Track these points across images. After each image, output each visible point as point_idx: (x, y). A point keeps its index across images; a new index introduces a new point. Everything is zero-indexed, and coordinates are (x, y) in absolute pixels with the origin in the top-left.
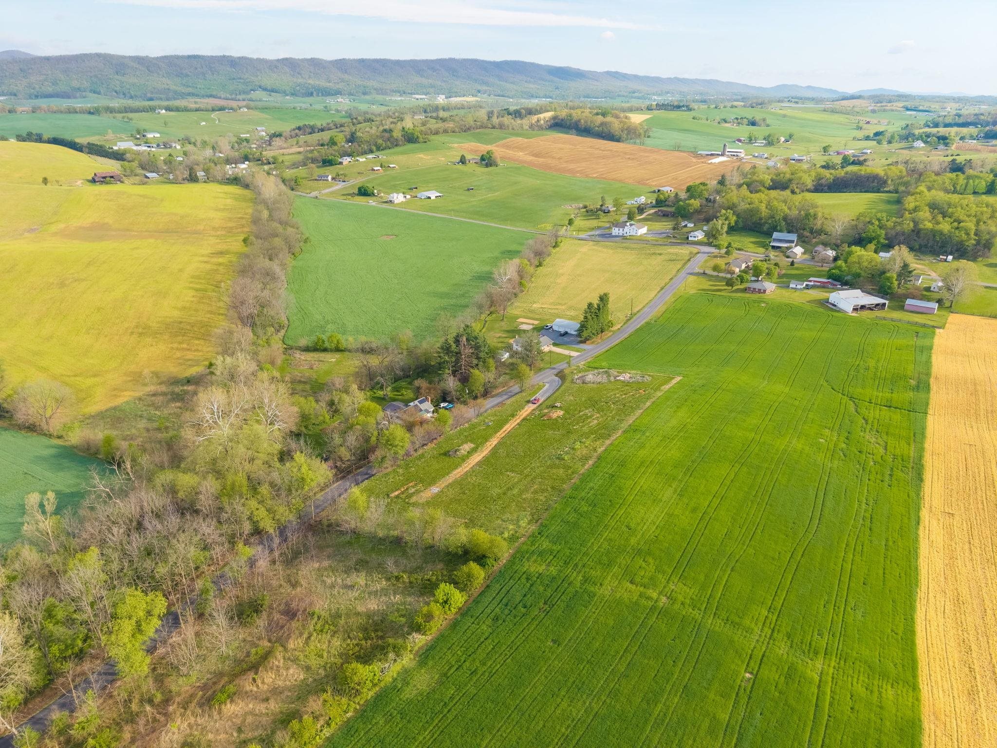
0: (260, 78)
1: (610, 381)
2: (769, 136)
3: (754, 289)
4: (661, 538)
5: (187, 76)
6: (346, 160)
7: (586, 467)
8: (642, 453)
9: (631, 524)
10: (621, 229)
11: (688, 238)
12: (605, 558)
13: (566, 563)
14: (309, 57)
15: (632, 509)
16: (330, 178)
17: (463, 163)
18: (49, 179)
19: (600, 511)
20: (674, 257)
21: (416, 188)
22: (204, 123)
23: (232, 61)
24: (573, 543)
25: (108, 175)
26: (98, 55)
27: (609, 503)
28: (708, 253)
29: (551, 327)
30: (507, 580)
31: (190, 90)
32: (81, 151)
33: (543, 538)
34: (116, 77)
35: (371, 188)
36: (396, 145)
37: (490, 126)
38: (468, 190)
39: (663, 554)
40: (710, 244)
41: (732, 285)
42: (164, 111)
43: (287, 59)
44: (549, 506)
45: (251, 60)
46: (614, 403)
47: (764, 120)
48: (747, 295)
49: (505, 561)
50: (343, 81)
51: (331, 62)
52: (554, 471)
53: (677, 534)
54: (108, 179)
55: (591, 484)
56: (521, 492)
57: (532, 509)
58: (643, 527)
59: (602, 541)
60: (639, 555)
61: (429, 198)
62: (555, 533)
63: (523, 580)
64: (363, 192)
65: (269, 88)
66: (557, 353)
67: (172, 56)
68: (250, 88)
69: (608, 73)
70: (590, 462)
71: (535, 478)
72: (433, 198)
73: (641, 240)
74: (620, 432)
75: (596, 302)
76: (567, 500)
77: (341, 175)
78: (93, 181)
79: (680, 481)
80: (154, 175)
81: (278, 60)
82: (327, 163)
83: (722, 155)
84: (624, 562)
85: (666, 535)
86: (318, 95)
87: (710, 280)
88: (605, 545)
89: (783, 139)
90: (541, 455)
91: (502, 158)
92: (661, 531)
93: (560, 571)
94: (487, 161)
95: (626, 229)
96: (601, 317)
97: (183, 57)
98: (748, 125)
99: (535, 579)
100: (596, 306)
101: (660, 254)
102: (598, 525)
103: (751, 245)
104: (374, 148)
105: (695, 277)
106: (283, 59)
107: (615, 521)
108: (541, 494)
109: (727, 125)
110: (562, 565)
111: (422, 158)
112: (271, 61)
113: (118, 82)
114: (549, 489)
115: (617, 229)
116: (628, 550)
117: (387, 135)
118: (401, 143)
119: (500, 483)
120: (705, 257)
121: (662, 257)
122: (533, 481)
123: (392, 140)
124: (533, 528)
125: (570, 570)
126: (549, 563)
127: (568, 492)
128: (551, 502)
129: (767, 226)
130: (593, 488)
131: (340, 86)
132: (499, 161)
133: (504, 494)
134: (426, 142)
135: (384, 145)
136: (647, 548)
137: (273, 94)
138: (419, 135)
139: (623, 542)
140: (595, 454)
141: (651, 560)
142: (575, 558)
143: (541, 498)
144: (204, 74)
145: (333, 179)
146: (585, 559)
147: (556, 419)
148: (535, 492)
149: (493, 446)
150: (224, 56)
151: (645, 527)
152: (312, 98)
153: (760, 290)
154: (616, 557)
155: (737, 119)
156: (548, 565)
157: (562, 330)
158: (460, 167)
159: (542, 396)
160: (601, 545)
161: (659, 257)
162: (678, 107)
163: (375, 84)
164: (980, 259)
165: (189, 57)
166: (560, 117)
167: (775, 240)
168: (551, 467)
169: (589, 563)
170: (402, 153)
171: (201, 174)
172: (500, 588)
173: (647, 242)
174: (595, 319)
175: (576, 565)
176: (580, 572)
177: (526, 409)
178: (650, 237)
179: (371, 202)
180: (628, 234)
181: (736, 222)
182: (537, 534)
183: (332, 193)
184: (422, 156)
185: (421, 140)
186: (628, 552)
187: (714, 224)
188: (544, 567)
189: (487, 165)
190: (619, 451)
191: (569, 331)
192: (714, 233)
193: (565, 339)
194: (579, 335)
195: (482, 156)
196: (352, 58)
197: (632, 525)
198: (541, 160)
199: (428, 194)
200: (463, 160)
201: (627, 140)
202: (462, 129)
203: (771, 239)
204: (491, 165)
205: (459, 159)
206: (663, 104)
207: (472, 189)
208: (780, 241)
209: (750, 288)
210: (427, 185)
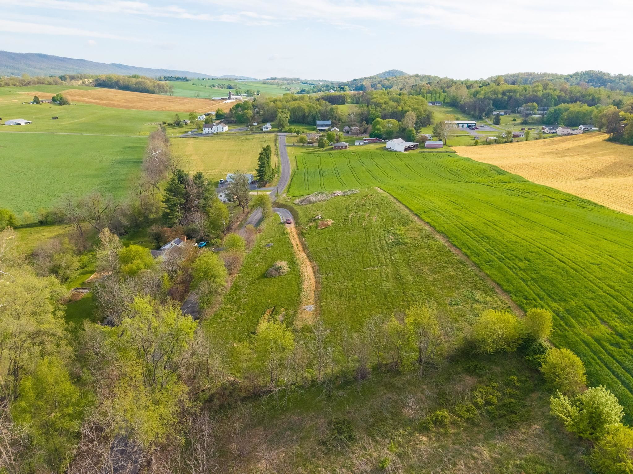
2: (248, 91)
3: (339, 147)
11: (262, 130)
17: (37, 103)
28: (285, 135)
29: (226, 181)
38: (54, 118)
40: (281, 131)
47: (236, 85)
48: (336, 151)
61: (19, 124)
72: (23, 124)
76: (490, 265)
83: (229, 99)
87: (303, 148)
91: (71, 99)
94: (60, 101)
98: (228, 88)
105: (292, 147)
115: (206, 129)
120: (285, 137)
127: (474, 259)
132: (70, 102)
147: (334, 226)
153: (342, 147)
158: (37, 105)
162: (179, 79)
164: (428, 126)
166: (102, 79)
167: (319, 126)
178: (234, 132)
180: (216, 131)
187: (280, 117)
189: (61, 104)
192: (281, 123)
195: (53, 98)
199: (17, 121)
200: (36, 101)
201: (159, 93)
202: (22, 83)
203: (315, 125)
204: (64, 104)
205: (33, 101)
206: (169, 77)
207: (57, 118)
208: (322, 126)
209: (335, 147)
210: (12, 116)
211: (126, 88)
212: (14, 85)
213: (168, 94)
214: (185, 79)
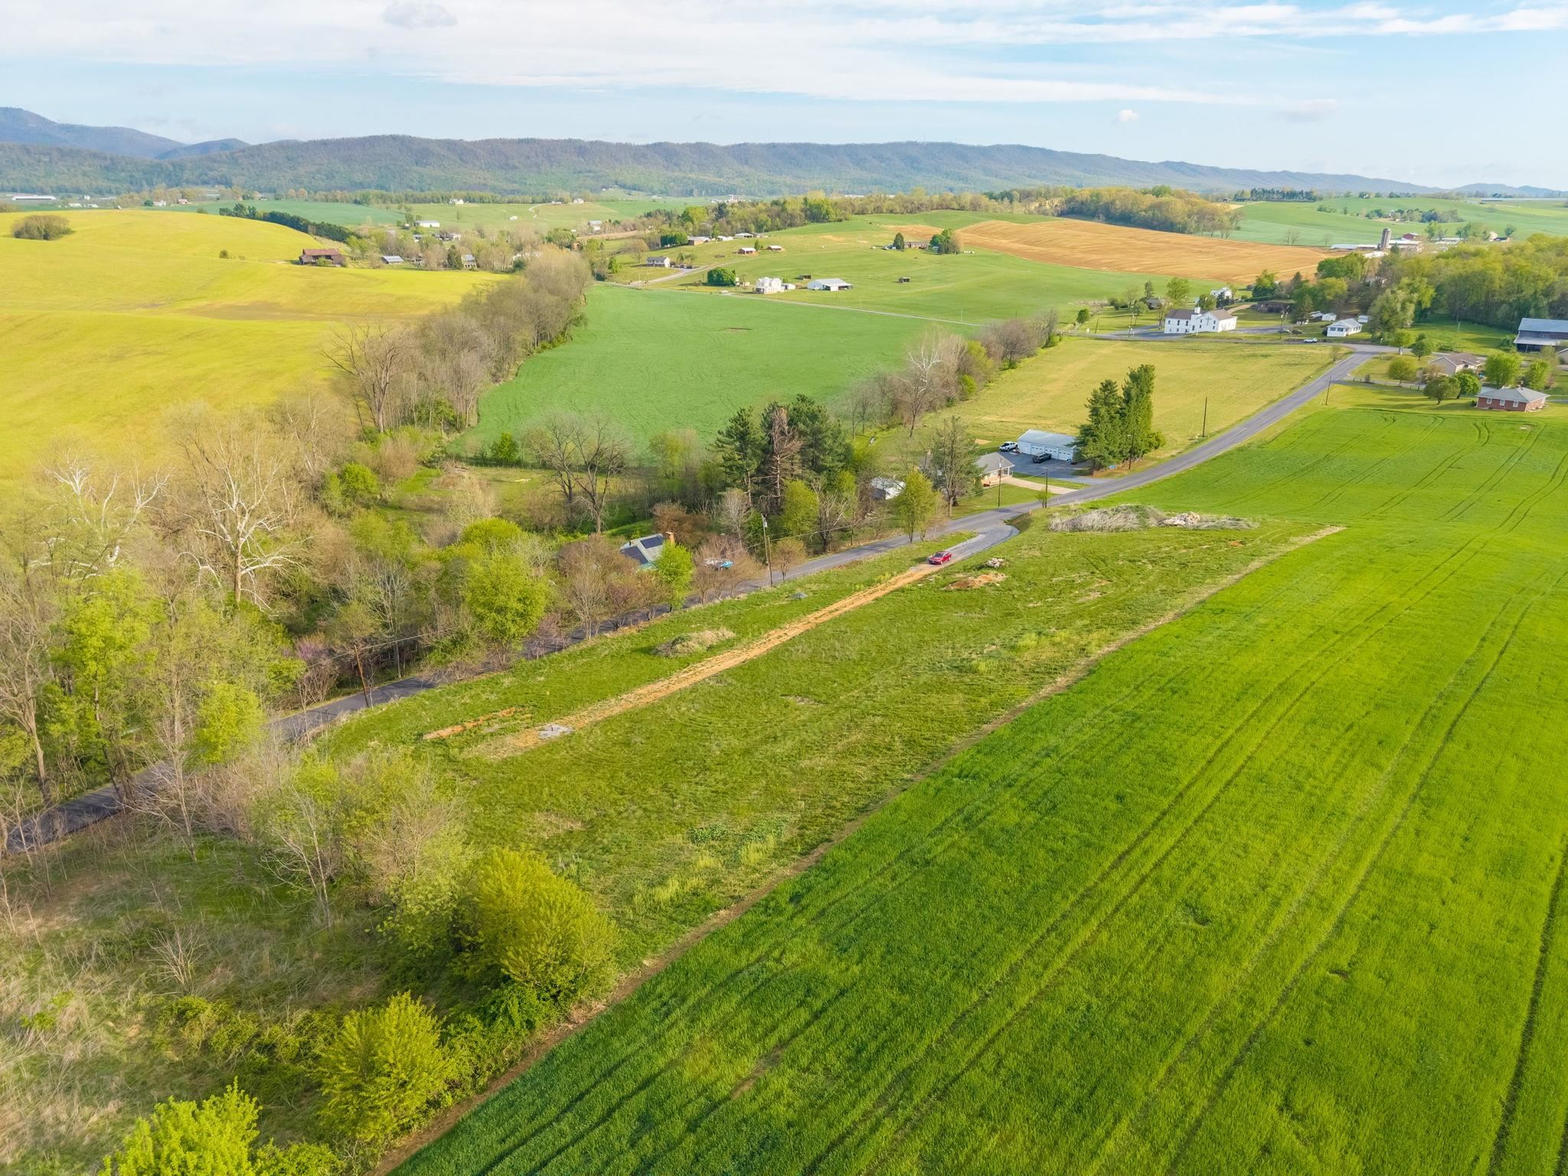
0: (618, 171)
1: (1146, 527)
3: (1496, 401)
4: (1367, 980)
5: (514, 168)
6: (699, 241)
7: (1042, 693)
8: (1244, 663)
9: (1208, 898)
10: (1183, 322)
11: (1326, 331)
12: (1064, 1060)
13: (860, 1060)
14: (693, 141)
15: (1214, 835)
16: (667, 262)
17: (898, 248)
18: (229, 252)
19: (1072, 830)
20: (1298, 360)
21: (809, 277)
22: (515, 217)
23: (580, 147)
24: (924, 959)
25: (324, 253)
26: (394, 138)
27: (1114, 806)
28: (1373, 353)
29: (1016, 447)
30: (553, 1111)
31: (516, 186)
32: (306, 231)
33: (800, 921)
34: (415, 168)
35: (730, 271)
36: (791, 225)
37: (955, 206)
38: (901, 281)
39: (1397, 1080)
40: (1375, 341)
41: (1439, 396)
42: (461, 202)
43: (660, 144)
44: (879, 799)
45: (608, 145)
46: (1152, 562)
47: (1453, 213)
48: (1479, 414)
49: (599, 1006)
50: (741, 175)
51: (726, 148)
52: (934, 698)
53: (1450, 969)
54: (323, 259)
55: (1053, 741)
56: (805, 748)
57: (811, 806)
58: (1269, 917)
59: (1059, 963)
60: (1259, 1068)
61: (828, 288)
62: (861, 903)
63: (622, 1126)
64: (717, 279)
65: (629, 183)
66: (1020, 488)
67: (496, 141)
68: (601, 184)
69: (1167, 164)
70: (1061, 680)
71: (864, 714)
72: (834, 288)
73: (1224, 338)
74: (1170, 615)
75: (1121, 383)
76: (949, 783)
77: (687, 257)
78: (301, 262)
79: (1412, 752)
80: (397, 258)
81: (647, 146)
82: (667, 241)
83: (1379, 249)
84: (1171, 1103)
85: (1396, 967)
86: (700, 194)
87: (1382, 393)
88: (1077, 989)
89: (1494, 235)
90: (908, 660)
91: (970, 244)
92: (1365, 944)
93: (817, 1103)
94: (941, 246)
95: (1194, 320)
96: (1133, 419)
97: (511, 142)
98: (1422, 221)
99: (680, 1126)
100: (1120, 393)
101: (1266, 356)
102: (1054, 885)
103: (1468, 344)
104: (753, 227)
105: (1348, 388)
106: (655, 144)
107: (1135, 876)
108: (865, 759)
109: (1382, 220)
110: (838, 1065)
111: (828, 240)
112: (638, 147)
113: (415, 175)
114: (898, 745)
115: (1174, 321)
116: (1191, 1030)
117: (776, 208)
118: (798, 221)
119: (750, 723)
120: (1368, 359)
121: (1270, 360)
122: (853, 724)
123: (783, 215)
124: (786, 873)
125: (866, 1104)
126: (782, 1044)
127: (961, 757)
128: (887, 786)
129: (1504, 308)
130: (1056, 749)
131: (737, 181)
132: (962, 249)
133: (747, 752)
134: (840, 221)
135: (770, 223)
136: (1295, 1034)
137: (633, 192)
138: (831, 210)
139: (1166, 983)
140: (1083, 662)
141: (1325, 1108)
142: (909, 1037)
143: (859, 770)
144: (537, 165)
145: (672, 264)
146: (962, 1050)
147: (982, 591)
148: (850, 752)
149: (785, 639)
150: (570, 140)
151: (1280, 920)
152: (691, 198)
153: (1509, 402)
154: (1127, 1064)
155: (1401, 212)
156: (771, 1060)
157: (1037, 452)
158: (894, 252)
159: (961, 552)
160: (1055, 984)
161: (1264, 360)
162: (1291, 196)
163: (789, 180)
165: (520, 141)
166: (1079, 199)
167: (1525, 334)
168: (928, 688)
169: (974, 1076)
170: (796, 233)
171: (466, 258)
172: (500, 1149)
173: (1237, 340)
174: (1117, 421)
175: (906, 1079)
176: (914, 1126)
177: (908, 573)
178: (1242, 334)
179: (725, 291)
180: (1197, 330)
181: (1435, 301)
182: (783, 900)
183: (664, 283)
184: (830, 237)
185: (833, 217)
186: (1195, 1043)
187: (1387, 300)
188: (747, 1065)
189: (939, 252)
190: (1164, 654)
191: (1054, 455)
192: (1386, 317)
193: (1044, 467)
194: (1079, 459)
195: (934, 237)
196: (757, 142)
197: (1216, 906)
198: (1037, 249)
199: (826, 282)
200: (898, 244)
201: (1197, 230)
202: (906, 208)
203: (1516, 332)
204: (947, 252)
205: (892, 242)
206: (1264, 191)
207: (908, 280)
208: (1538, 334)
209: (1483, 400)
210: (829, 272)
211: (1125, 218)
212: (891, 212)
213: (1218, 233)
214: (1310, 197)
